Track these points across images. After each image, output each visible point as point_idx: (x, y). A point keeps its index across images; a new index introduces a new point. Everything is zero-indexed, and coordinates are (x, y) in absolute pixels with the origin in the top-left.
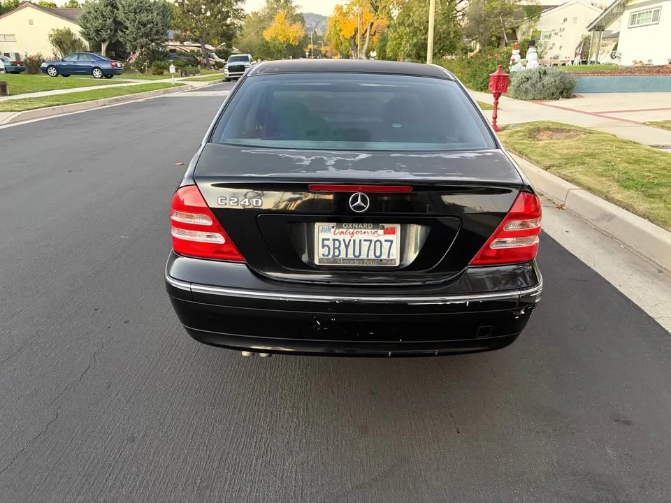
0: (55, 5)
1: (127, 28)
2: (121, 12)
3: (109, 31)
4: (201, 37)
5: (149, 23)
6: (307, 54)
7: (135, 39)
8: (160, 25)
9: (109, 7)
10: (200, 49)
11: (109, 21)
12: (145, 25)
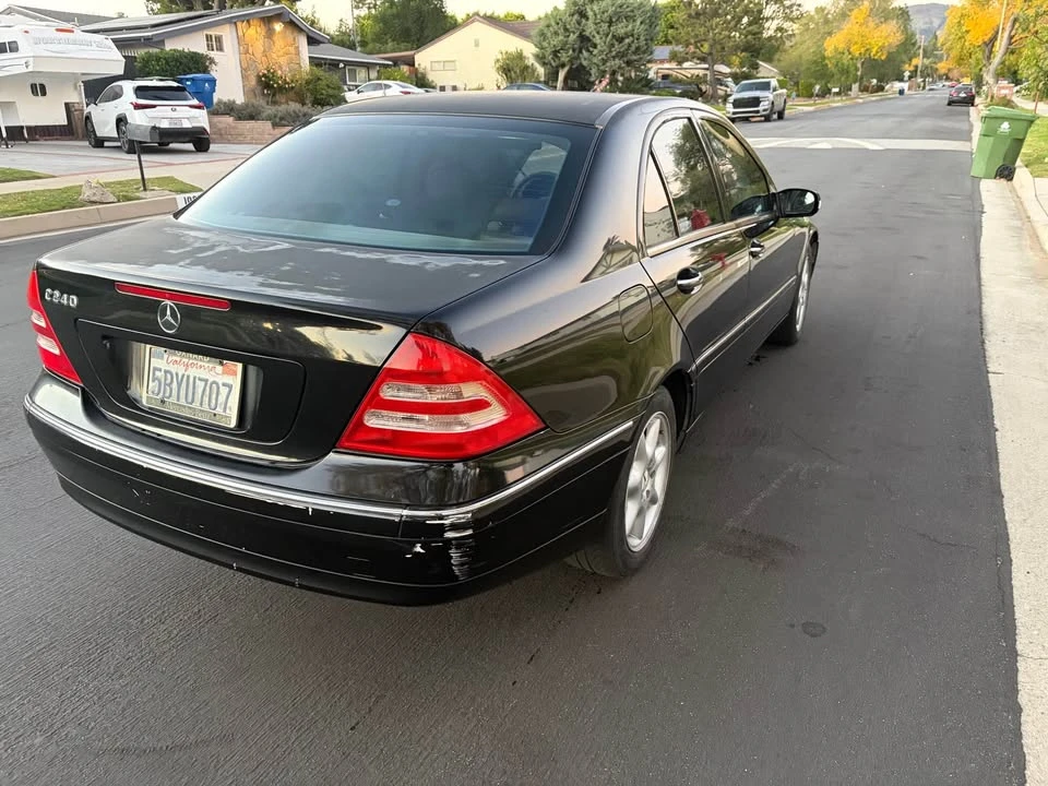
0: (523, 17)
1: (595, 46)
2: (590, 22)
3: (571, 52)
4: (710, 54)
5: (628, 37)
6: (907, 74)
7: (604, 62)
8: (642, 38)
9: (576, 17)
10: (708, 72)
11: (573, 37)
12: (620, 40)
